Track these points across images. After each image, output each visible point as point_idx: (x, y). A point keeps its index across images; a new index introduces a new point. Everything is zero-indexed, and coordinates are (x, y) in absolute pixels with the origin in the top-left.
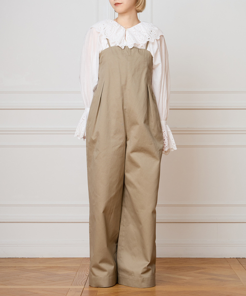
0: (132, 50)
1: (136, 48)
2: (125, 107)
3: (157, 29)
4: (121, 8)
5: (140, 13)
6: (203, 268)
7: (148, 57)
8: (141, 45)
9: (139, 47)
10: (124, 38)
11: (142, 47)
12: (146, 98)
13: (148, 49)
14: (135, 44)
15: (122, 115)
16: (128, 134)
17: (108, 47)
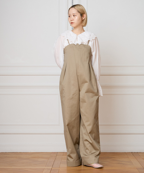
0: (81, 45)
1: (83, 44)
2: (78, 74)
3: (93, 34)
4: (74, 25)
5: (84, 27)
6: (114, 158)
7: (89, 49)
8: (85, 43)
9: (84, 44)
10: (76, 40)
11: (86, 43)
12: (89, 69)
13: (89, 45)
14: (82, 42)
15: (77, 79)
16: (80, 88)
17: (68, 44)
